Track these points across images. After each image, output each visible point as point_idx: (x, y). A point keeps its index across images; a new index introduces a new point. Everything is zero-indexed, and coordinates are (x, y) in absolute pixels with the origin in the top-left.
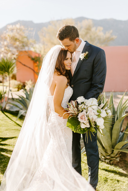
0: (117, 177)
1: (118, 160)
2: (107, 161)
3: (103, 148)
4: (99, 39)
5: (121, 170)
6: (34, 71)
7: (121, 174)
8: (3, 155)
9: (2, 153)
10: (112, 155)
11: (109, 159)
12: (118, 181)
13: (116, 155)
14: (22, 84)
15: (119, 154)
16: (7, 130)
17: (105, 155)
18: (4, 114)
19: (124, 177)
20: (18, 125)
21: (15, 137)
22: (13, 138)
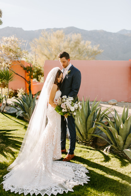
0: (88, 150)
1: (91, 143)
2: (83, 144)
3: (81, 135)
4: (87, 52)
5: (92, 148)
6: (25, 80)
7: (91, 149)
8: (10, 139)
9: (9, 138)
10: (87, 140)
11: (85, 143)
12: (88, 152)
13: (90, 140)
14: (14, 92)
15: (92, 140)
16: (8, 125)
17: (82, 140)
18: (4, 115)
19: (92, 150)
20: (17, 122)
21: (17, 130)
22: (15, 130)
